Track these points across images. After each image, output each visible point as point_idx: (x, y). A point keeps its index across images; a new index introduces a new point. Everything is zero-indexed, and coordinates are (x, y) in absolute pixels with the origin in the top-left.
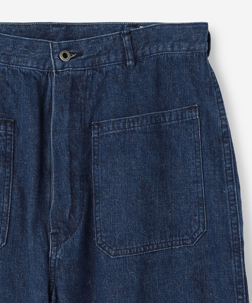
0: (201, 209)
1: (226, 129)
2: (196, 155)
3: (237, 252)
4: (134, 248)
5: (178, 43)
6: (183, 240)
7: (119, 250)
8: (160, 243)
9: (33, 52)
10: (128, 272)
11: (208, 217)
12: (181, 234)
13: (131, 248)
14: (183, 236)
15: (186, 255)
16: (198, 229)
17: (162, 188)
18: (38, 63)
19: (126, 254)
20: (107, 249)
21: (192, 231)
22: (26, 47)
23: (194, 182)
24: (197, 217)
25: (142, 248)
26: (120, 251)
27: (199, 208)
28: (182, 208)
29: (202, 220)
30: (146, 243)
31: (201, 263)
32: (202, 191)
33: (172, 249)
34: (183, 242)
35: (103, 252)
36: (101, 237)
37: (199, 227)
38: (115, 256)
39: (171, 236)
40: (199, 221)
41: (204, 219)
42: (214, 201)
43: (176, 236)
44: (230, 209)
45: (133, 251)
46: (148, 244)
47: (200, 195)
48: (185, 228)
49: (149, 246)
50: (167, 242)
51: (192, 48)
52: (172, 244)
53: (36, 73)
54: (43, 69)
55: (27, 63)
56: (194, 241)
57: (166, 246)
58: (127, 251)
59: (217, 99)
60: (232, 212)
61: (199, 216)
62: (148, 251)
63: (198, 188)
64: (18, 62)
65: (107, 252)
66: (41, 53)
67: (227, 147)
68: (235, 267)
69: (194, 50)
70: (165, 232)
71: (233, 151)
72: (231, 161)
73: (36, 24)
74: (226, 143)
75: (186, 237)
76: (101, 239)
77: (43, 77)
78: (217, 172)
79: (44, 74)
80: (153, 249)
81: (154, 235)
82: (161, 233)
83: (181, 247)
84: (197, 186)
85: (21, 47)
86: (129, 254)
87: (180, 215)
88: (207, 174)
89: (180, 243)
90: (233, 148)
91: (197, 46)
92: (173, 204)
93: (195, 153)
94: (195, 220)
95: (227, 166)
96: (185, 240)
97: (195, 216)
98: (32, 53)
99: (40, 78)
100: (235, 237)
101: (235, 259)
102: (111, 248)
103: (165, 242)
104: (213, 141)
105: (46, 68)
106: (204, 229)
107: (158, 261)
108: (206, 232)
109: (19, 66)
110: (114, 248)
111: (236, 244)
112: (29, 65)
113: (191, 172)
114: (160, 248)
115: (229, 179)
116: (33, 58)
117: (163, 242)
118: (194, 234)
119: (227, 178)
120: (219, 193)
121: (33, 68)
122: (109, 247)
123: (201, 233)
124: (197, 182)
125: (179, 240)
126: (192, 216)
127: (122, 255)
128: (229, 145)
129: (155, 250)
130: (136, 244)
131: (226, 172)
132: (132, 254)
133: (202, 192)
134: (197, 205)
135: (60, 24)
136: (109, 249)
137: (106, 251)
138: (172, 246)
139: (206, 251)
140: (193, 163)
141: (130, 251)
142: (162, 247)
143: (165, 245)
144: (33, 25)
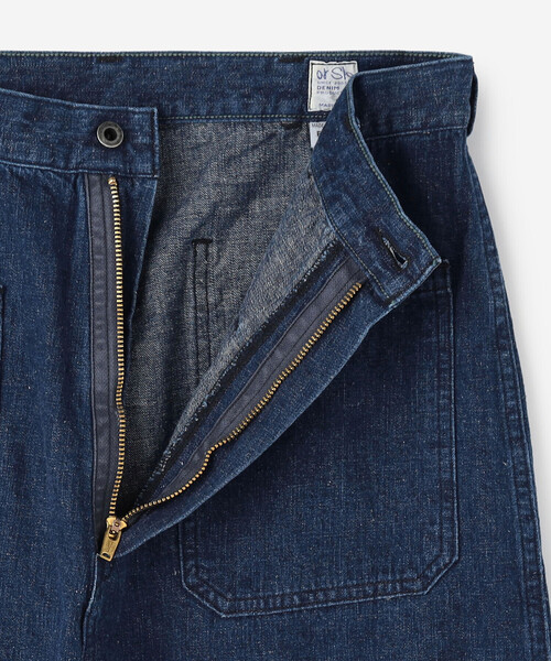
0: (447, 508)
1: (502, 318)
2: (439, 381)
3: (534, 605)
4: (274, 597)
5: (402, 112)
6: (402, 581)
7: (240, 600)
8: (346, 587)
9: (41, 128)
10: (260, 652)
11: (463, 527)
12: (398, 566)
13: (269, 596)
14: (403, 572)
15: (408, 615)
16: (438, 556)
17: (355, 457)
18: (53, 155)
19: (256, 610)
20: (211, 596)
21: (423, 559)
22: (26, 116)
23: (432, 445)
24: (436, 528)
25: (295, 597)
26: (242, 603)
27: (441, 506)
28: (401, 506)
29: (447, 534)
30: (309, 586)
31: (443, 635)
32: (451, 464)
33: (375, 602)
34: (402, 586)
35: (200, 604)
36: (197, 567)
37: (441, 551)
38: (232, 613)
39: (374, 571)
40: (441, 537)
41: (454, 533)
42: (485, 487)
43: (385, 572)
44: (519, 506)
45: (274, 604)
46: (313, 587)
47: (446, 476)
48: (407, 551)
49: (314, 593)
50: (364, 585)
51: (433, 120)
52: (376, 590)
53: (49, 178)
54: (66, 168)
55: (28, 155)
56: (429, 584)
57: (361, 595)
58: (259, 604)
59: (485, 244)
60: (524, 512)
61: (441, 524)
62: (313, 604)
63: (440, 460)
64: (7, 151)
65: (211, 604)
66: (60, 131)
67: (506, 359)
68: (532, 640)
69: (439, 124)
70: (360, 561)
71: (519, 369)
72: (517, 392)
73: (59, 56)
74: (505, 349)
75: (408, 574)
76: (197, 574)
77: (65, 187)
78: (491, 420)
79: (67, 179)
80: (326, 602)
81: (330, 567)
82: (347, 564)
83: (396, 599)
84: (440, 453)
85: (15, 116)
86: (264, 610)
87: (396, 521)
88: (465, 424)
89: (395, 588)
90: (518, 362)
91: (445, 116)
92: (381, 497)
93: (439, 377)
94: (433, 534)
95: (509, 403)
96: (406, 580)
97: (432, 524)
98: (39, 131)
99: (58, 190)
100: (531, 572)
101: (530, 623)
102: (221, 595)
103: (357, 586)
104: (480, 347)
105: (71, 166)
106: (453, 556)
107: (340, 630)
108: (456, 563)
109: (9, 160)
110: (230, 596)
111: (532, 587)
112: (33, 158)
113: (427, 421)
114: (344, 599)
115: (514, 434)
116: (42, 142)
117: (354, 586)
118: (429, 567)
119: (509, 433)
120: (494, 468)
121: (42, 165)
122: (215, 591)
123: (446, 565)
124: (440, 445)
125: (393, 582)
126: (424, 524)
127: (246, 610)
128: (511, 354)
129: (330, 604)
130: (281, 589)
131: (507, 418)
132: (270, 610)
133: (451, 467)
134: (437, 497)
135: (115, 57)
136: (216, 598)
137: (208, 600)
138: (374, 595)
139: (457, 608)
140: (432, 400)
141: (266, 603)
142: (351, 597)
143: (358, 592)
144: (52, 58)
